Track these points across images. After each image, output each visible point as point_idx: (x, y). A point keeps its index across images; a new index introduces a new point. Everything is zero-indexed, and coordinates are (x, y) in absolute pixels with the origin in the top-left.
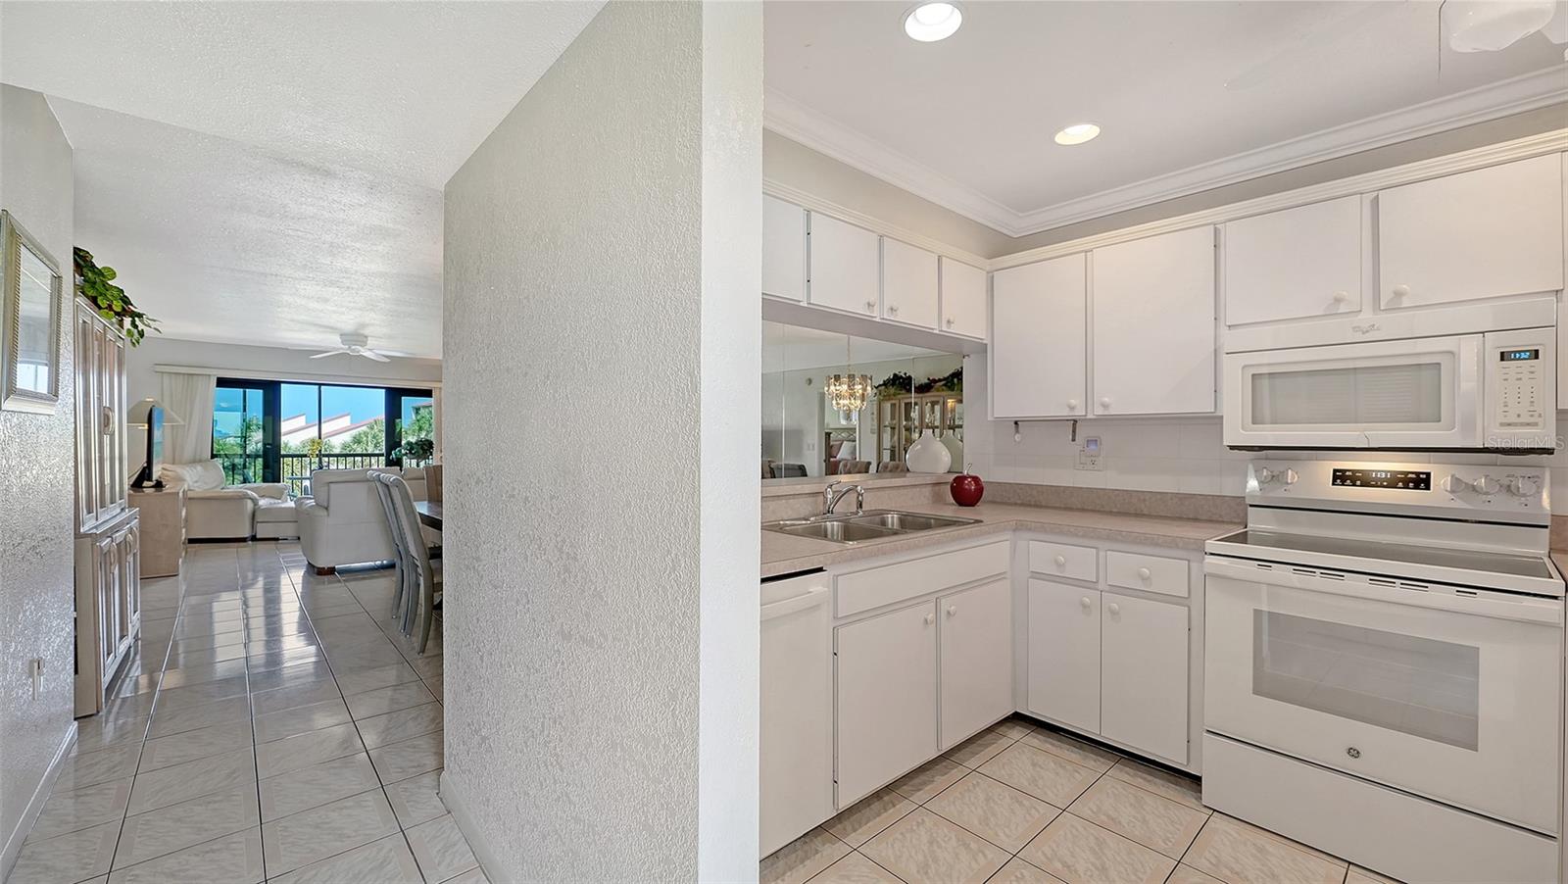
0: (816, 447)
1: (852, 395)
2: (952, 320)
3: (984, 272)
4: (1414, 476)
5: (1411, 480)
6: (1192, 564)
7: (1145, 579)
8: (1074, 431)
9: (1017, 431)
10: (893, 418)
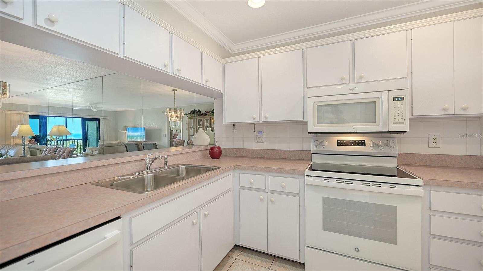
0: (166, 136)
1: (176, 116)
2: (207, 80)
3: (221, 64)
4: (360, 141)
5: (360, 143)
6: (300, 179)
7: (283, 187)
8: (254, 128)
9: (234, 128)
10: (194, 125)
